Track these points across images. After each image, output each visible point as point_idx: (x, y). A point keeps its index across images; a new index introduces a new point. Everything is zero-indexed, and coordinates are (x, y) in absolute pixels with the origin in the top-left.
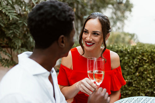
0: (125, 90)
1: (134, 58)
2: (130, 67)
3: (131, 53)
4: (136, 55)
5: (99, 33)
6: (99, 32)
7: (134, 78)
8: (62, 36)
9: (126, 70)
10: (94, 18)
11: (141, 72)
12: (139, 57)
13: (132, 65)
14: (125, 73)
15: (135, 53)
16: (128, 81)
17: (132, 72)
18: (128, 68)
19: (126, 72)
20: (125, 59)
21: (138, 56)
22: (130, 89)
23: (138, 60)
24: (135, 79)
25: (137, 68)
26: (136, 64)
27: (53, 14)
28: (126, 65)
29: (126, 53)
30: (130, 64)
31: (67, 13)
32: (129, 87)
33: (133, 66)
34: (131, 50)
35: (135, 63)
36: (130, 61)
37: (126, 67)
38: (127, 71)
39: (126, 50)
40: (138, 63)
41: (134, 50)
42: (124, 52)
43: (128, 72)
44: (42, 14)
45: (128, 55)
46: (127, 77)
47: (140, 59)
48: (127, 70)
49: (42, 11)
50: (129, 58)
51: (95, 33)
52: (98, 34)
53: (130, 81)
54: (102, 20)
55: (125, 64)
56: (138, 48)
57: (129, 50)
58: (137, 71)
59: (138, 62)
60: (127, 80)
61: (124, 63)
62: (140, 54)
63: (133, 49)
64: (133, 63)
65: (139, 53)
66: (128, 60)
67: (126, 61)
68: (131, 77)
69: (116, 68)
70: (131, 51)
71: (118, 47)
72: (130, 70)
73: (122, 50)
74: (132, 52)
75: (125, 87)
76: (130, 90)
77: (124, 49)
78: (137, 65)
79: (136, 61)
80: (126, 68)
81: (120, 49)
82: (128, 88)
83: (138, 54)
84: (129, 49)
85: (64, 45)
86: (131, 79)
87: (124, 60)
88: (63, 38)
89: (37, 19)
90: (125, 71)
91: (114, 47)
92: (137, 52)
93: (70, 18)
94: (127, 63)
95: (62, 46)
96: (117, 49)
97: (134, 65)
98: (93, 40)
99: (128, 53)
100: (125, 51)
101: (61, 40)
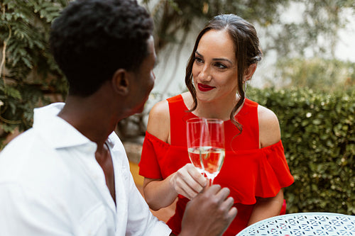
0: (311, 198)
1: (335, 123)
2: (324, 143)
3: (329, 111)
4: (341, 116)
5: (226, 63)
6: (227, 60)
7: (333, 170)
8: (121, 70)
9: (314, 150)
10: (218, 29)
11: (352, 157)
12: (347, 121)
13: (330, 138)
14: (311, 157)
15: (339, 110)
16: (319, 176)
17: (329, 155)
18: (321, 146)
19: (315, 156)
20: (314, 125)
21: (347, 117)
22: (323, 195)
23: (346, 128)
24: (335, 173)
25: (342, 147)
26: (341, 137)
27: (99, 24)
28: (314, 139)
29: (317, 109)
30: (325, 137)
31: (130, 20)
32: (321, 192)
33: (333, 142)
34: (328, 102)
35: (337, 133)
36: (325, 129)
37: (314, 142)
38: (317, 153)
39: (317, 102)
40: (344, 135)
41: (337, 104)
42: (312, 107)
43: (319, 155)
44: (75, 24)
45: (320, 116)
46: (316, 168)
47: (351, 124)
48: (318, 150)
49: (75, 17)
50: (323, 123)
51: (217, 64)
52: (225, 67)
53: (325, 176)
54: (237, 33)
55: (313, 136)
56: (346, 98)
57: (323, 104)
58: (342, 152)
59: (344, 131)
60: (318, 173)
61: (312, 133)
62: (352, 114)
63: (334, 101)
64: (331, 134)
65: (349, 111)
66: (321, 127)
67: (316, 130)
68: (326, 168)
69: (271, 144)
70: (330, 105)
71: (298, 97)
72: (326, 150)
73: (308, 103)
74: (332, 107)
75: (312, 191)
76: (323, 198)
77: (313, 99)
78: (342, 140)
79: (341, 130)
80: (314, 147)
81: (302, 99)
82: (318, 192)
83: (344, 114)
84: (325, 101)
85: (126, 89)
86: (327, 172)
87: (310, 126)
88: (122, 74)
89: (66, 34)
90: (312, 152)
91: (288, 96)
92: (343, 109)
93: (139, 34)
94: (318, 135)
95: (122, 91)
96: (296, 100)
97: (335, 138)
98: (212, 78)
99: (322, 109)
100: (315, 105)
101: (119, 80)
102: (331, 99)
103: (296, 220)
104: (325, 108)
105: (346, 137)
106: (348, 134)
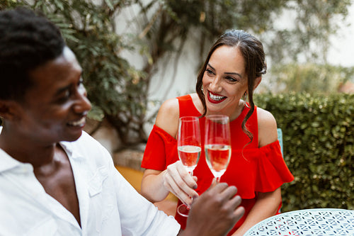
0: (312, 198)
1: (333, 125)
2: (323, 145)
3: (327, 114)
4: (338, 118)
5: (237, 77)
7: (333, 171)
9: (314, 151)
10: (231, 45)
11: (350, 158)
12: (345, 123)
13: (329, 140)
14: (311, 159)
15: (336, 113)
16: (319, 177)
17: (328, 157)
18: (320, 148)
19: (315, 157)
20: (312, 127)
21: (344, 120)
22: (324, 195)
23: (343, 130)
24: (335, 174)
25: (340, 149)
26: (339, 138)
28: (313, 141)
29: (315, 112)
30: (323, 139)
32: (322, 192)
33: (331, 143)
34: (326, 105)
35: (336, 135)
36: (323, 131)
37: (314, 144)
38: (317, 155)
39: (315, 105)
40: (342, 136)
41: (334, 107)
42: (310, 110)
43: (319, 156)
45: (318, 118)
46: (316, 169)
47: (348, 125)
48: (317, 152)
50: (321, 125)
52: (235, 80)
53: (325, 177)
54: (248, 49)
55: (312, 138)
56: (343, 101)
57: (321, 107)
58: (340, 153)
59: (342, 133)
60: (318, 174)
61: (311, 136)
62: (349, 116)
63: (331, 104)
64: (330, 136)
65: (346, 113)
66: (320, 129)
67: (315, 132)
68: (326, 169)
70: (328, 108)
71: (297, 100)
72: (325, 152)
73: (306, 107)
74: (329, 110)
75: (312, 192)
76: (323, 199)
77: (311, 103)
78: (340, 142)
79: (339, 131)
80: (314, 149)
81: (300, 103)
82: (319, 193)
83: (342, 116)
84: (323, 104)
86: (327, 173)
87: (310, 129)
90: (312, 154)
91: (286, 100)
92: (340, 112)
94: (317, 137)
96: (294, 104)
97: (334, 140)
98: (223, 89)
99: (320, 112)
100: (313, 109)
102: (328, 102)
103: (301, 216)
104: (323, 111)
105: (344, 139)
106: (346, 135)
